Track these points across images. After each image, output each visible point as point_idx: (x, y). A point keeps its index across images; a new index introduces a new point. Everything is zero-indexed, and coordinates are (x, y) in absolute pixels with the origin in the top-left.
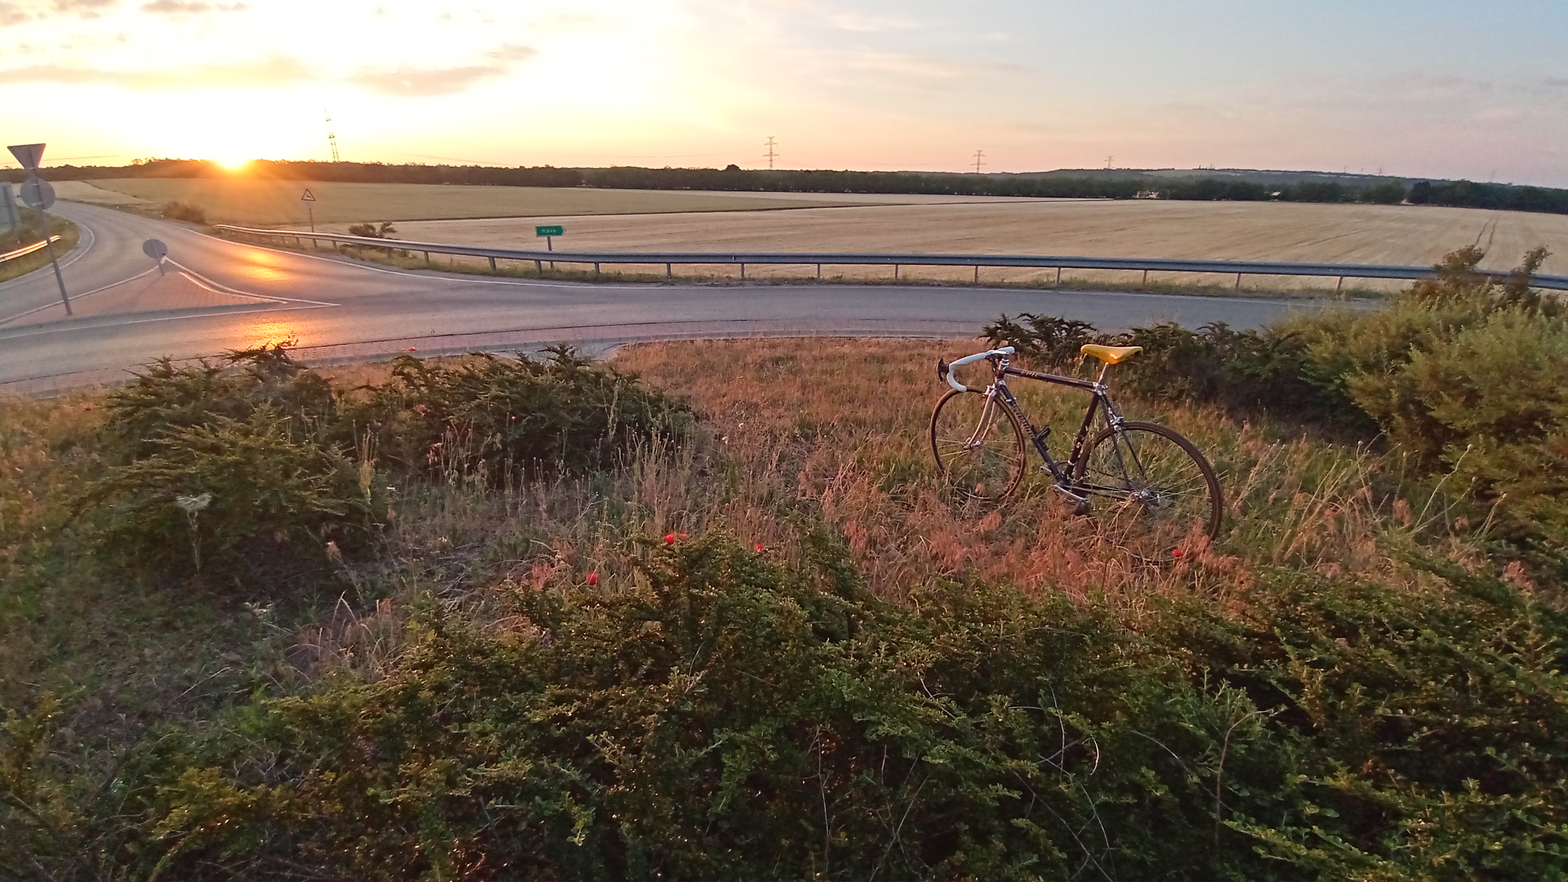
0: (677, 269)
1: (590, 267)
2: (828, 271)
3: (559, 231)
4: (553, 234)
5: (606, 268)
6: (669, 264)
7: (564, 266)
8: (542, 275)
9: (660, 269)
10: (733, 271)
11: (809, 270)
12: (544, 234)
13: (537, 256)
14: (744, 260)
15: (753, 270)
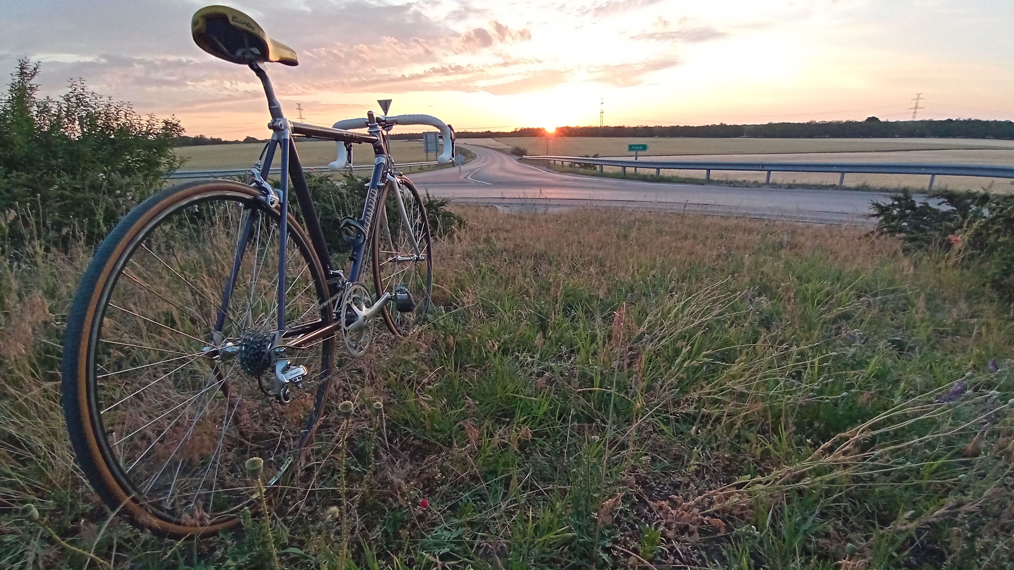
0: (715, 174)
1: (653, 171)
2: (851, 180)
3: (644, 147)
4: (640, 150)
5: (665, 172)
6: (709, 170)
7: (641, 171)
8: (624, 176)
9: (701, 174)
10: (761, 176)
11: (833, 178)
12: (633, 150)
13: (624, 164)
14: (770, 168)
15: (778, 177)
